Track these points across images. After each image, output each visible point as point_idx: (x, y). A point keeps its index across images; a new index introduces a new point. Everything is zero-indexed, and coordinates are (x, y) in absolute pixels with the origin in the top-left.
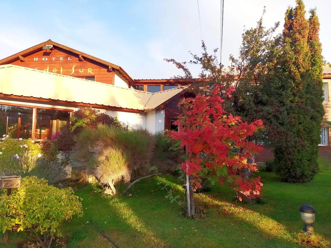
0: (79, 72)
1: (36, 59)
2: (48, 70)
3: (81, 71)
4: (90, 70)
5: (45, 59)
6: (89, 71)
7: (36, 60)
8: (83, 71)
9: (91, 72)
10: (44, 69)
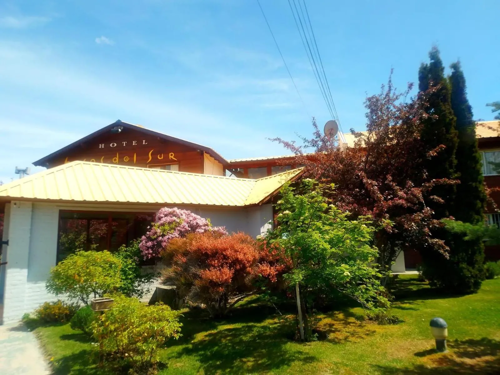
0: (158, 159)
1: (102, 145)
2: (117, 159)
3: (160, 157)
4: (172, 155)
5: (113, 145)
6: (170, 157)
7: (101, 147)
8: (162, 158)
9: (173, 157)
10: (113, 158)
